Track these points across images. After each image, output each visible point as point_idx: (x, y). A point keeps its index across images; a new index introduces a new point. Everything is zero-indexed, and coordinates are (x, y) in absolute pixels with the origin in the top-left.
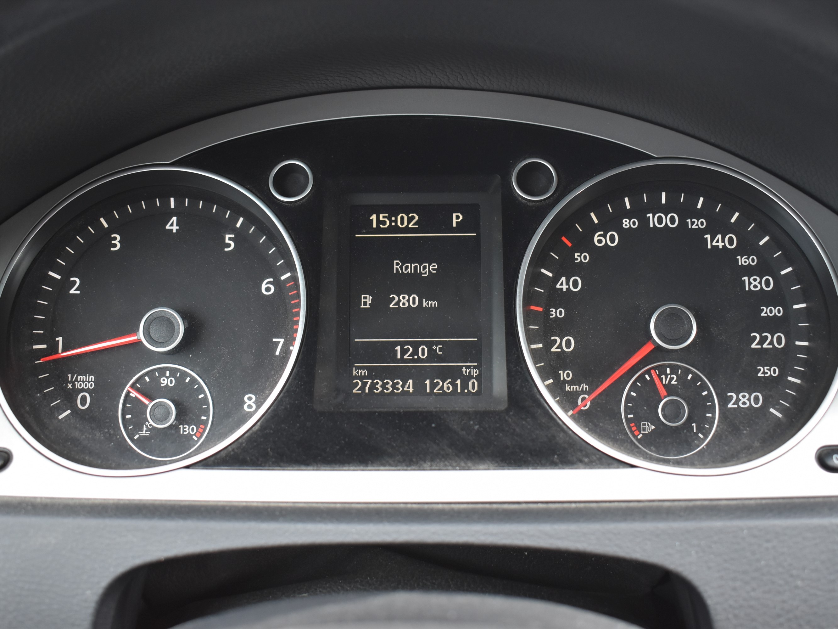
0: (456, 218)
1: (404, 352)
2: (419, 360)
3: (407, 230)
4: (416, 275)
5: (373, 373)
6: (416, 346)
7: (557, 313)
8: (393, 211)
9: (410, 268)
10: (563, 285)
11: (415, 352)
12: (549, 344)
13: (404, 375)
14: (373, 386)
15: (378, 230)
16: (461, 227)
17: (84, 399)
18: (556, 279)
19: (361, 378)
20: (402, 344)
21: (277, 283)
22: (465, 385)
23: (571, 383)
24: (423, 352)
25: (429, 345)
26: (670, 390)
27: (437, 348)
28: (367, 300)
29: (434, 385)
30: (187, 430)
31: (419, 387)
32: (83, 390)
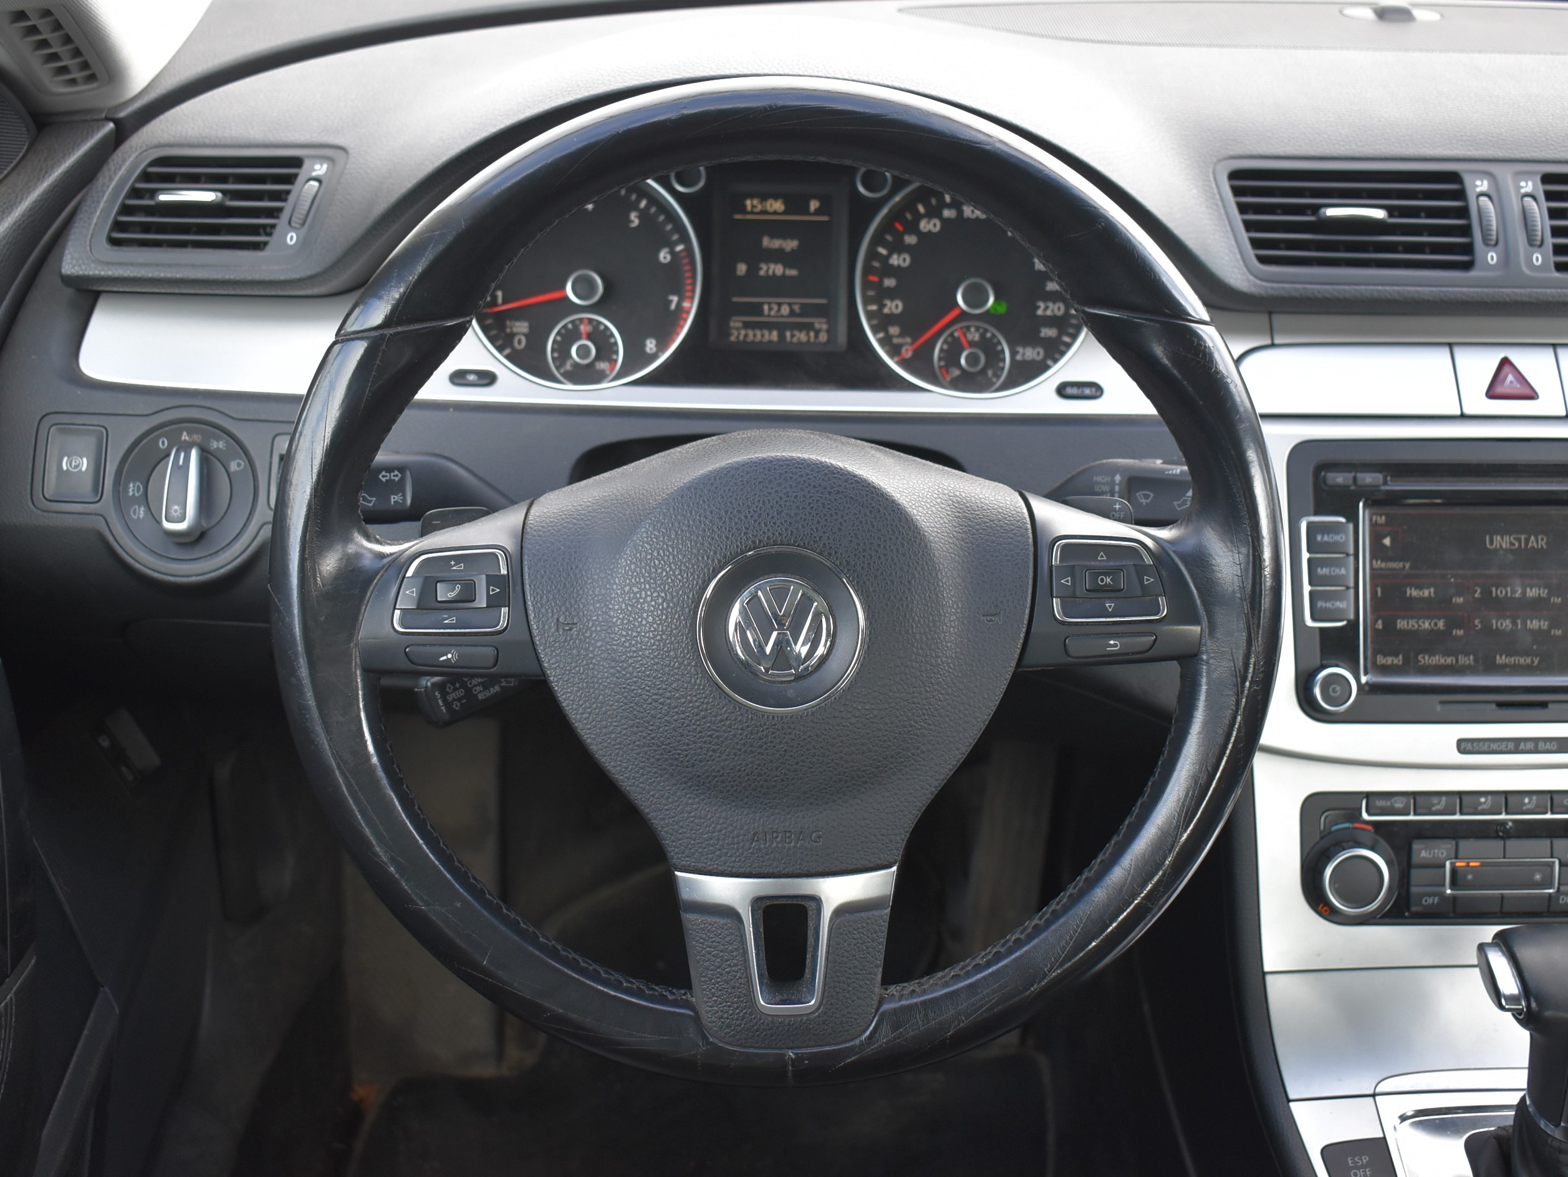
0: (814, 205)
1: (770, 309)
2: (782, 316)
3: (775, 213)
4: (780, 251)
5: (747, 325)
6: (780, 305)
7: (890, 282)
8: (764, 198)
9: (776, 244)
10: (895, 260)
11: (779, 310)
12: (882, 306)
13: (769, 326)
14: (746, 336)
15: (752, 213)
16: (818, 212)
17: (520, 342)
18: (889, 256)
19: (737, 329)
20: (769, 304)
21: (672, 253)
22: (816, 336)
23: (898, 336)
24: (785, 310)
25: (790, 304)
26: (972, 344)
27: (796, 308)
28: (742, 269)
29: (792, 336)
30: (602, 366)
31: (782, 336)
32: (519, 334)
